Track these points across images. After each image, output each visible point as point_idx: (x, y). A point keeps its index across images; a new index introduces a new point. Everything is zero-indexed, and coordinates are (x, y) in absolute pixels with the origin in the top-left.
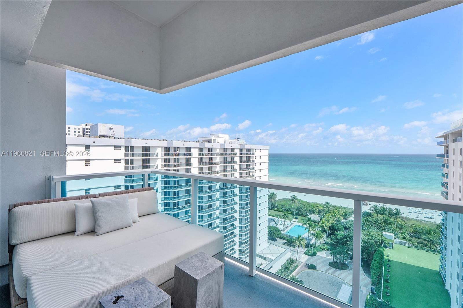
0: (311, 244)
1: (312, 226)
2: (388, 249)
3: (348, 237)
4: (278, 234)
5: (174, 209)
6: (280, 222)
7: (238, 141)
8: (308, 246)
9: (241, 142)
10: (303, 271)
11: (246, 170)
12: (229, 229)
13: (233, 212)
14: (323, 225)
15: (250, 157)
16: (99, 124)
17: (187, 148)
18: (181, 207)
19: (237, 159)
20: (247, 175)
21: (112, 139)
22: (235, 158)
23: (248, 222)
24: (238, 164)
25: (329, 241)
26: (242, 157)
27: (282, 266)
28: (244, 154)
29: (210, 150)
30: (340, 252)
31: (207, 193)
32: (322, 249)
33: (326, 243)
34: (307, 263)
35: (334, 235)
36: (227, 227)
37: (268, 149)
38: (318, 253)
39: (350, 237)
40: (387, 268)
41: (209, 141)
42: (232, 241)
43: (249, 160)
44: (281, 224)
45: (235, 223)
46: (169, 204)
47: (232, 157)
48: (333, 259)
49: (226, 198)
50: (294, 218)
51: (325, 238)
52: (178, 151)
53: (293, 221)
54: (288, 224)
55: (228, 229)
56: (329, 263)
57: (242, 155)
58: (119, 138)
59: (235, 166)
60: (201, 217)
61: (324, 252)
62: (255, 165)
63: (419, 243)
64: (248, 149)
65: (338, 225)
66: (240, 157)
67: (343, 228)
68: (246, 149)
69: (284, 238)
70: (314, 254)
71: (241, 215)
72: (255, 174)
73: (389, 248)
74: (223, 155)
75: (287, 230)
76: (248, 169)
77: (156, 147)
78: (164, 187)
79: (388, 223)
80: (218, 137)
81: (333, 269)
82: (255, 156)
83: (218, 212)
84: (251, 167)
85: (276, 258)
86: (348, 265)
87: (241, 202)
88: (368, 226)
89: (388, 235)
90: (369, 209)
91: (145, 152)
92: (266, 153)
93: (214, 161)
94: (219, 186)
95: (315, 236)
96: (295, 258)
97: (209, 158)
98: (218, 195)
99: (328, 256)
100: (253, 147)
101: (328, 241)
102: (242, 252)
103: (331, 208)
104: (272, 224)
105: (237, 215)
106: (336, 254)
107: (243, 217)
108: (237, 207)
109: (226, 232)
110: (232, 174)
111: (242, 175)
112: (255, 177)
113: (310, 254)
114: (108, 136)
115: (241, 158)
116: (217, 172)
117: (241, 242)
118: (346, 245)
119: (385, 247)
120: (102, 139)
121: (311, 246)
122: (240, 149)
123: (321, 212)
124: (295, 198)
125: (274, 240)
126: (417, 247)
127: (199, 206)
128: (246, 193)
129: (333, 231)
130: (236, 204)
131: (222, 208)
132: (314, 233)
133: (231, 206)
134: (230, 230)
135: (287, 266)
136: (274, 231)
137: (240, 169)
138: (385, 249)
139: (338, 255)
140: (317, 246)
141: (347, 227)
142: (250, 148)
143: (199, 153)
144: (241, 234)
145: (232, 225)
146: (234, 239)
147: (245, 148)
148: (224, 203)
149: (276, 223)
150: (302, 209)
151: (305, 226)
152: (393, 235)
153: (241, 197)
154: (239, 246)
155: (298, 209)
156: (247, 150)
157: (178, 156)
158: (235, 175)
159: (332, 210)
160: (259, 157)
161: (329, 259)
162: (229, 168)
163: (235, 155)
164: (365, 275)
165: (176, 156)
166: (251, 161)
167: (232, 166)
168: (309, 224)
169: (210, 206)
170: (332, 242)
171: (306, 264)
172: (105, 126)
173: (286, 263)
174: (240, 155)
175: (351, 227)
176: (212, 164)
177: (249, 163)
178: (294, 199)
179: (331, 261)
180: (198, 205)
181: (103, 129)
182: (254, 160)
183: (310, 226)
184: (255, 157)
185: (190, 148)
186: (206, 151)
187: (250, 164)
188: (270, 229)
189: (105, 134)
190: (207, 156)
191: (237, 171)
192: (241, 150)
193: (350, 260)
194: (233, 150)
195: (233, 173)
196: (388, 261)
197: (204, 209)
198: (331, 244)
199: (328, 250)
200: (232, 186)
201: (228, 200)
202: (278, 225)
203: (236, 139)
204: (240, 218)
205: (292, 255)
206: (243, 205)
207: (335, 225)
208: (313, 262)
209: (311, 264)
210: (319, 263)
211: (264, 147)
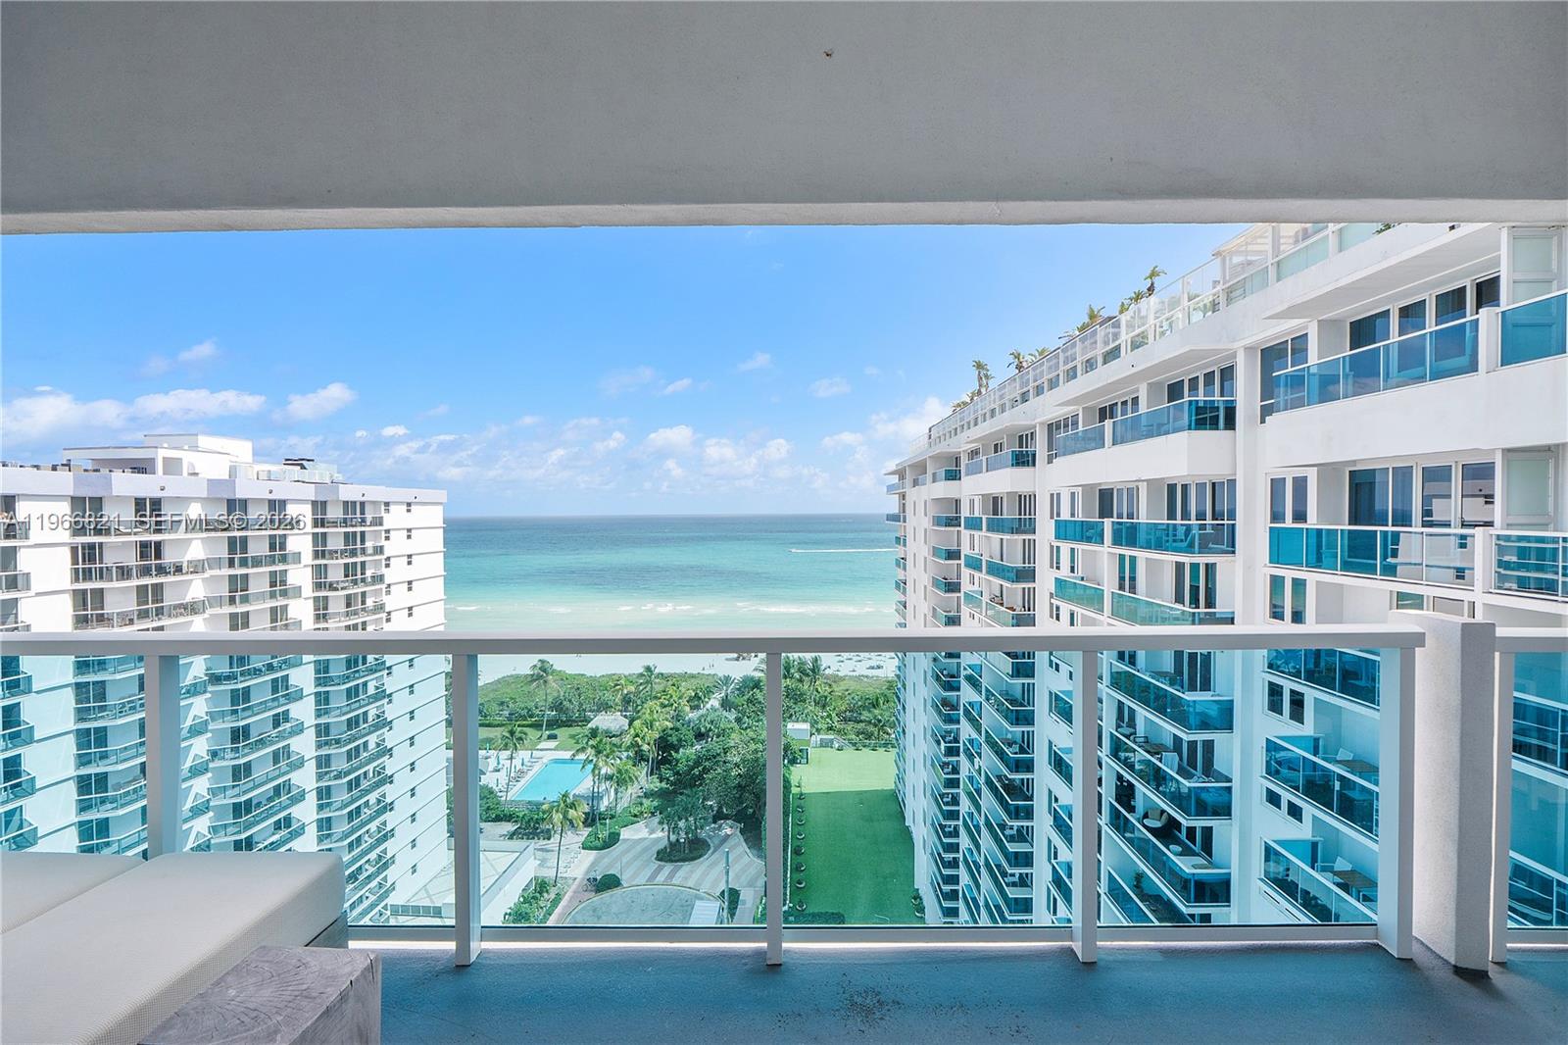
0: (603, 809)
1: (605, 753)
2: (798, 765)
3: (706, 760)
4: (488, 808)
6: (492, 763)
8: (591, 819)
9: (319, 472)
10: (580, 907)
11: (342, 589)
12: (266, 843)
13: (285, 769)
14: (636, 739)
15: (363, 533)
19: (300, 543)
20: (348, 605)
22: (290, 540)
24: (305, 566)
25: (655, 784)
26: (324, 535)
28: (334, 524)
29: (149, 508)
30: (685, 809)
31: (134, 708)
32: (635, 816)
33: (646, 796)
34: (592, 875)
35: (670, 763)
36: (256, 839)
37: (441, 503)
38: (626, 834)
39: (710, 759)
40: (798, 815)
41: (141, 467)
43: (359, 546)
44: (499, 771)
45: (297, 811)
47: (272, 537)
48: (669, 838)
49: (249, 713)
50: (545, 736)
51: (644, 780)
53: (541, 750)
54: (523, 765)
55: (261, 846)
56: (658, 853)
57: (323, 526)
59: (289, 574)
60: (98, 829)
61: (642, 824)
62: (387, 566)
63: (858, 734)
64: (355, 502)
65: (677, 730)
66: (315, 535)
67: (691, 735)
68: (346, 503)
69: (508, 818)
70: (612, 841)
71: (326, 773)
72: (385, 599)
73: (800, 763)
75: (519, 785)
76: (355, 582)
79: (797, 697)
80: (195, 448)
81: (668, 867)
82: (387, 531)
83: (201, 785)
84: (369, 573)
86: (709, 840)
87: (323, 720)
88: (753, 715)
89: (797, 728)
90: (756, 669)
92: (435, 516)
93: (169, 558)
94: (208, 669)
95: (612, 780)
96: (549, 874)
97: (144, 545)
98: (199, 706)
99: (652, 832)
100: (374, 493)
101: (652, 786)
103: (659, 683)
105: (305, 778)
106: (676, 818)
107: (338, 777)
108: (305, 745)
110: (273, 610)
111: (325, 608)
112: (389, 613)
113: (600, 843)
115: (320, 540)
116: (192, 608)
118: (701, 785)
119: (793, 762)
121: (602, 817)
122: (314, 503)
123: (628, 702)
124: (545, 671)
126: (854, 744)
127: (85, 779)
128: (347, 678)
129: (664, 751)
130: (302, 731)
131: (225, 764)
132: (610, 772)
133: (272, 743)
135: (525, 907)
137: (318, 586)
138: (792, 768)
139: (680, 819)
140: (620, 811)
141: (703, 730)
142: (363, 499)
145: (284, 823)
147: (338, 501)
148: (235, 741)
149: (478, 770)
150: (570, 701)
151: (582, 756)
152: (806, 726)
153: (322, 699)
155: (558, 706)
158: (292, 613)
159: (660, 688)
160: (405, 533)
161: (658, 840)
162: (259, 584)
164: (750, 855)
166: (370, 551)
167: (273, 574)
168: (593, 747)
170: (664, 785)
171: (589, 880)
173: (522, 899)
174: (316, 525)
175: (712, 727)
176: (161, 570)
177: (359, 559)
178: (543, 673)
179: (663, 844)
180: (76, 774)
182: (382, 547)
183: (599, 752)
184: (383, 535)
185: (9, 499)
186: (119, 513)
187: (363, 564)
190: (130, 534)
191: (304, 595)
192: (319, 506)
193: (713, 825)
196: (800, 798)
197: (118, 787)
198: (661, 794)
199: (653, 814)
200: (275, 662)
201: (258, 720)
202: (488, 773)
203: (289, 462)
204: (320, 784)
205: (539, 865)
206: (333, 731)
207: (670, 732)
208: (611, 865)
209: (605, 876)
210: (629, 864)
211: (425, 494)
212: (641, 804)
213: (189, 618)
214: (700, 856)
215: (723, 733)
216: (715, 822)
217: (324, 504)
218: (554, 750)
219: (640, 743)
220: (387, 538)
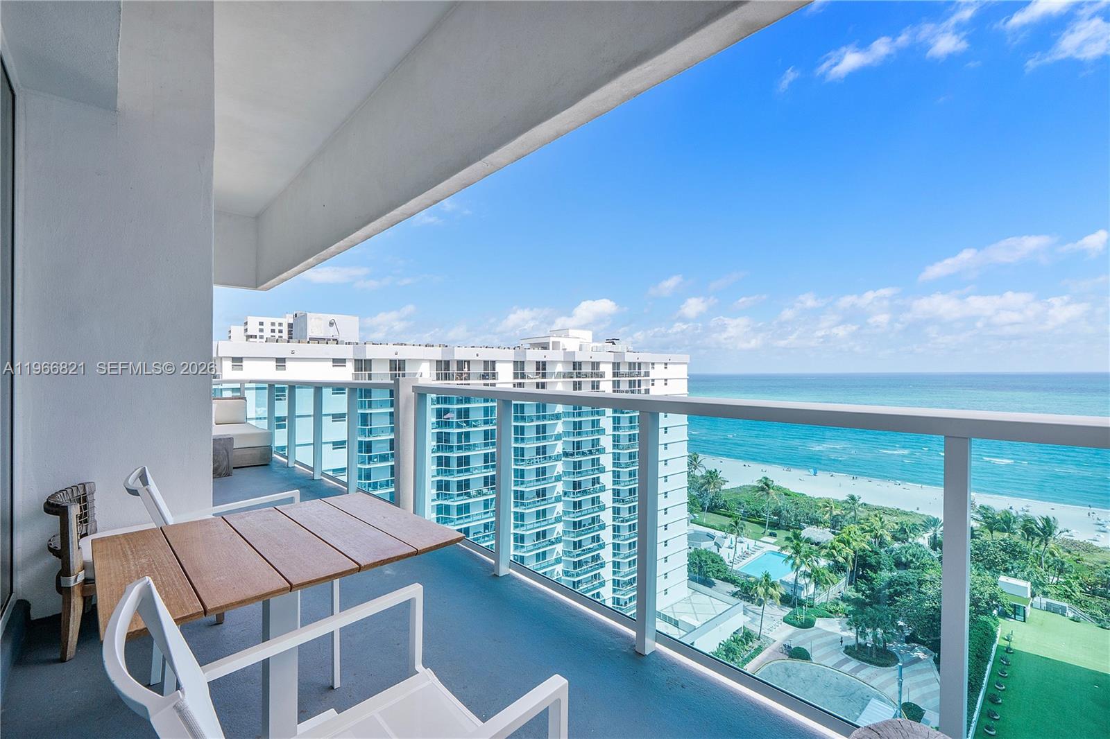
0: (803, 597)
1: (803, 554)
2: (1011, 620)
3: (898, 585)
4: (718, 571)
5: (458, 495)
6: (727, 542)
7: (614, 344)
8: (786, 600)
9: (619, 347)
10: (776, 662)
11: (626, 413)
12: (587, 547)
13: (597, 509)
14: (832, 550)
15: (639, 381)
16: (308, 314)
17: (486, 362)
18: (473, 491)
19: (606, 386)
20: (631, 423)
21: (332, 346)
22: (601, 384)
23: (634, 535)
25: (852, 594)
26: (618, 381)
27: (720, 644)
28: (623, 375)
29: (541, 366)
30: (873, 620)
31: (533, 462)
32: (831, 612)
33: (843, 599)
34: (788, 643)
35: (866, 578)
36: (583, 544)
37: (686, 363)
38: (819, 623)
39: (902, 585)
40: (1000, 667)
41: (545, 347)
42: (595, 575)
43: (637, 388)
44: (731, 548)
45: (603, 534)
46: (448, 483)
47: (593, 382)
48: (857, 639)
49: (579, 475)
50: (767, 533)
51: (841, 586)
52: (466, 369)
53: (764, 542)
54: (748, 548)
55: (585, 548)
57: (618, 376)
58: (346, 344)
60: (520, 517)
61: (836, 620)
64: (635, 363)
65: (877, 553)
66: (614, 381)
67: (890, 562)
68: (630, 363)
69: (733, 582)
70: (808, 624)
71: (618, 518)
73: (1015, 619)
74: (572, 377)
75: (743, 561)
77: (419, 361)
78: (436, 447)
79: (1017, 554)
80: (567, 336)
81: (854, 663)
82: (653, 380)
83: (560, 507)
85: (704, 624)
86: (898, 655)
87: (616, 487)
89: (1013, 585)
91: (396, 370)
92: (682, 371)
94: (563, 449)
95: (811, 577)
96: (755, 629)
97: (538, 384)
98: (560, 467)
100: (643, 357)
101: (849, 594)
102: (622, 605)
103: (863, 512)
104: (707, 545)
105: (607, 517)
106: (863, 625)
107: (622, 521)
108: (607, 498)
109: (579, 554)
110: (593, 421)
111: (619, 424)
113: (798, 623)
114: (324, 339)
115: (616, 384)
116: (557, 417)
117: (619, 580)
118: (891, 604)
119: (1004, 615)
120: (314, 345)
121: (801, 603)
122: (614, 364)
123: (836, 522)
124: (767, 485)
125: (710, 584)
126: (1100, 621)
127: (516, 492)
128: (627, 465)
129: (863, 567)
130: (606, 490)
131: (568, 499)
132: (809, 571)
133: (591, 494)
134: (591, 550)
135: (734, 645)
136: (709, 562)
137: (615, 410)
138: (1001, 620)
139: (869, 627)
140: (817, 604)
141: (904, 560)
142: (639, 361)
143: (514, 373)
144: (619, 562)
145: (596, 539)
146: (601, 571)
147: (625, 362)
148: (575, 488)
149: (716, 544)
150: (788, 511)
151: (785, 552)
152: (1028, 585)
153: (616, 475)
154: (614, 591)
155: (777, 513)
156: (632, 365)
157: (465, 379)
158: (602, 425)
159: (863, 515)
160: (663, 382)
163: (601, 377)
165: (461, 379)
166: (643, 392)
168: (793, 548)
169: (541, 494)
170: (860, 595)
171: (784, 645)
172: (319, 318)
173: (732, 638)
174: (614, 376)
175: (914, 560)
178: (766, 486)
179: (852, 642)
180: (513, 488)
181: (316, 325)
182: (649, 389)
183: (798, 552)
184: (651, 382)
185: (494, 362)
186: (530, 369)
188: (698, 556)
189: (321, 336)
190: (533, 378)
191: (606, 415)
192: (616, 365)
193: (905, 645)
194: (595, 365)
195: (596, 417)
196: (1007, 651)
197: (528, 499)
198: (856, 602)
199: (847, 615)
200: (593, 450)
201: (586, 479)
202: (723, 548)
203: (608, 341)
204: (615, 523)
205: (750, 621)
206: (621, 494)
207: (869, 553)
208: (803, 642)
209: (798, 648)
210: (819, 647)
211: (674, 357)
212: (838, 605)
213: (555, 422)
214: (887, 665)
215: (923, 567)
216: (907, 642)
217: (619, 364)
218: (773, 544)
219: (836, 555)
220: (653, 385)
